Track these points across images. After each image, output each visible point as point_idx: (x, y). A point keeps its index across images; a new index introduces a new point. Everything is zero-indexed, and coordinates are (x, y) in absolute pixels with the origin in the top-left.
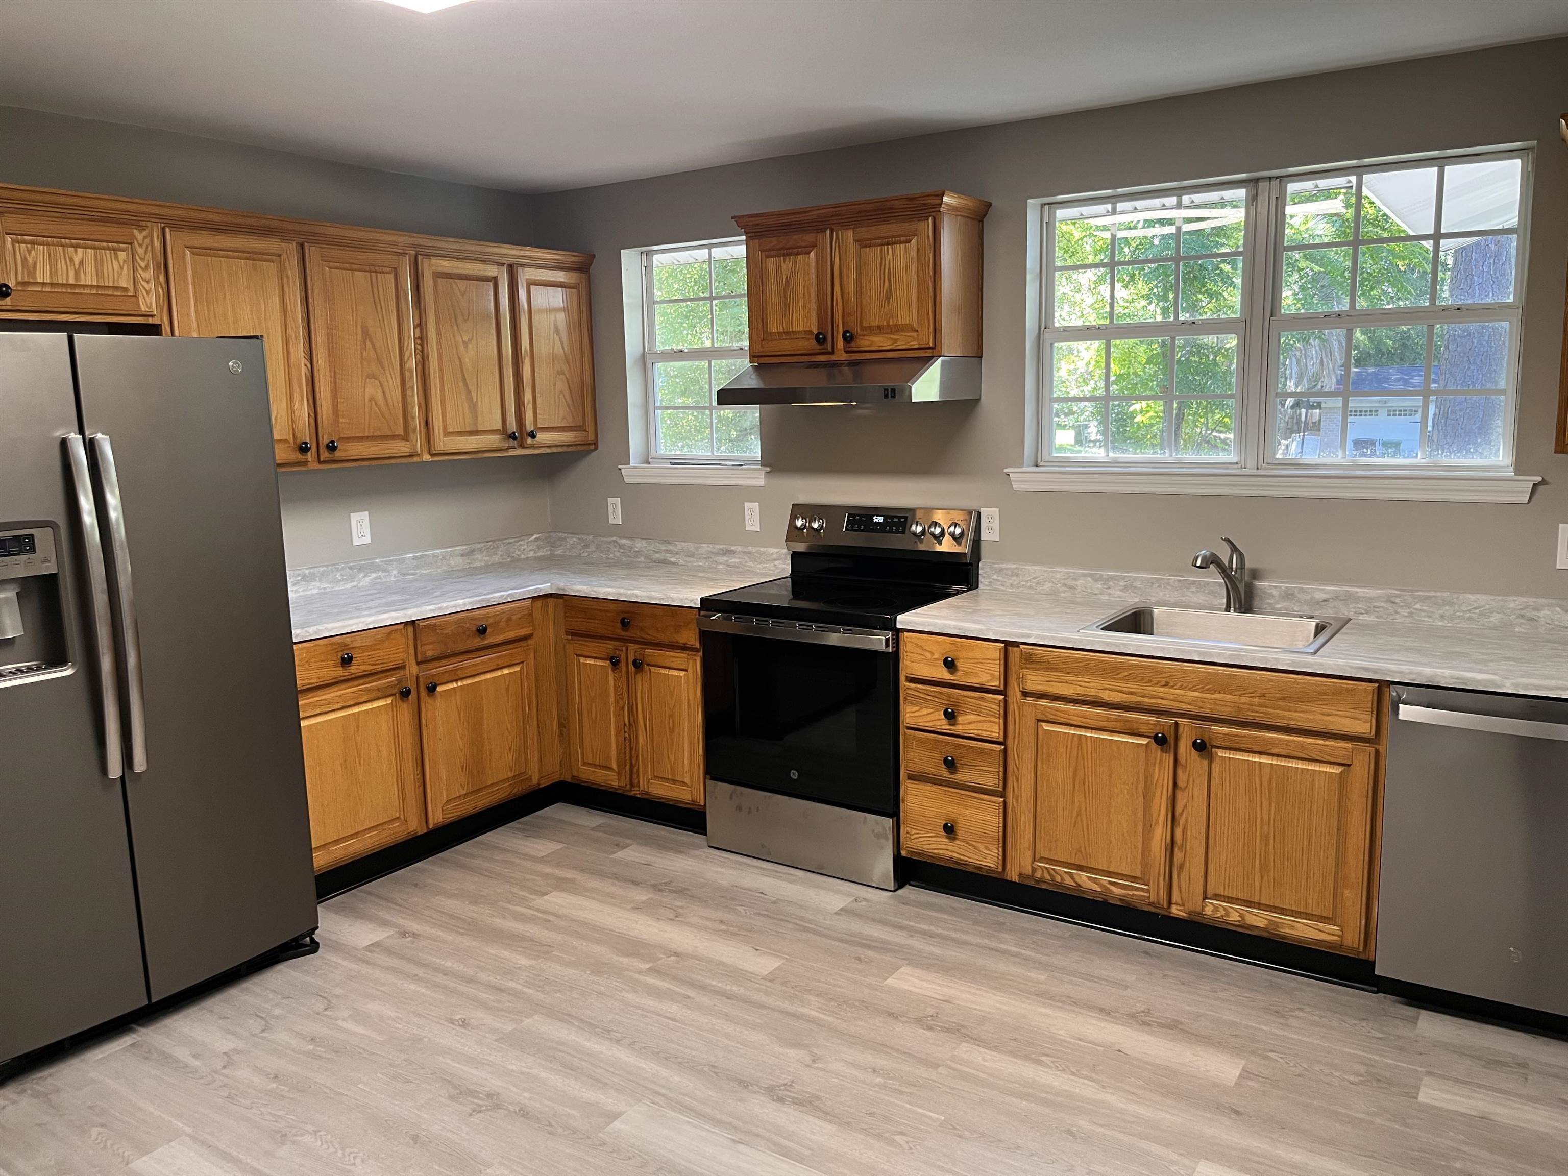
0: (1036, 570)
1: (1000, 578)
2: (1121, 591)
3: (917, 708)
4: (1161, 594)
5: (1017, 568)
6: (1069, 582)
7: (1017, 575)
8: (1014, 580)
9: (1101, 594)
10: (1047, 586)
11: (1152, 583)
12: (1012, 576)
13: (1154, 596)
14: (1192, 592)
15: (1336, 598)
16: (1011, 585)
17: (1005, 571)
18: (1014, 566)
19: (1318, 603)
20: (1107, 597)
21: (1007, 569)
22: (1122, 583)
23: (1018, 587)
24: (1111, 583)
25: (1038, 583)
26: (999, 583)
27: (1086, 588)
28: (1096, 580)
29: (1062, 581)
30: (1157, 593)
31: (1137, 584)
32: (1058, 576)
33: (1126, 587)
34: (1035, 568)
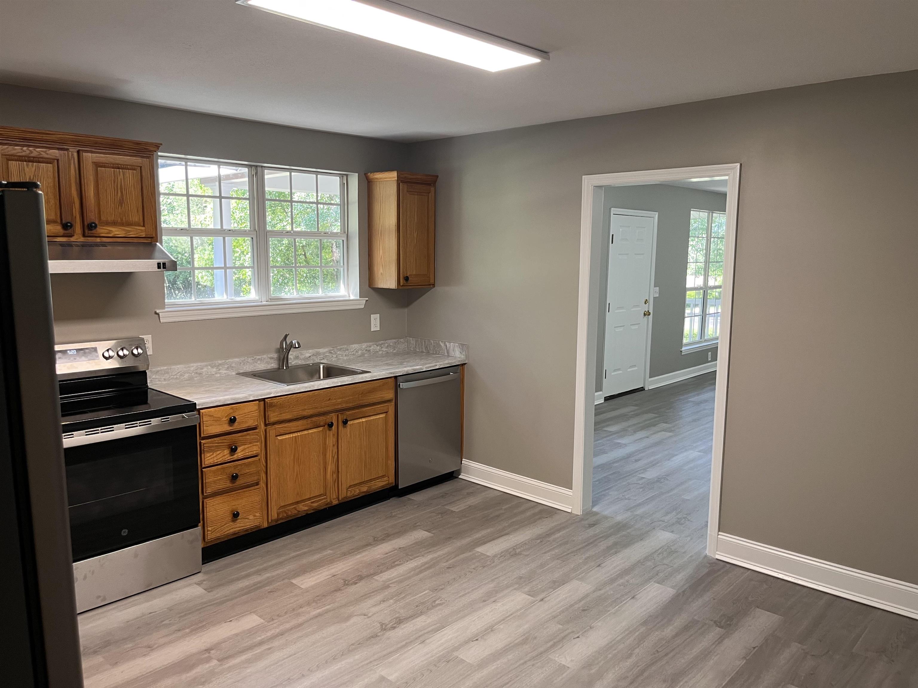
0: (179, 368)
1: (157, 377)
2: (225, 370)
3: (211, 453)
4: (245, 367)
5: (167, 369)
6: (199, 371)
7: (168, 373)
8: (167, 376)
9: (216, 374)
10: (186, 376)
11: (240, 363)
12: (165, 373)
13: (241, 370)
14: (259, 364)
15: (313, 355)
16: (165, 379)
17: (160, 372)
18: (166, 368)
19: (307, 358)
20: (219, 375)
21: (161, 370)
22: (226, 366)
23: (169, 380)
24: (220, 367)
25: (181, 375)
26: (157, 380)
27: (208, 372)
28: (212, 367)
29: (195, 371)
30: (243, 368)
31: (233, 365)
32: (192, 369)
33: (228, 368)
34: (178, 366)
